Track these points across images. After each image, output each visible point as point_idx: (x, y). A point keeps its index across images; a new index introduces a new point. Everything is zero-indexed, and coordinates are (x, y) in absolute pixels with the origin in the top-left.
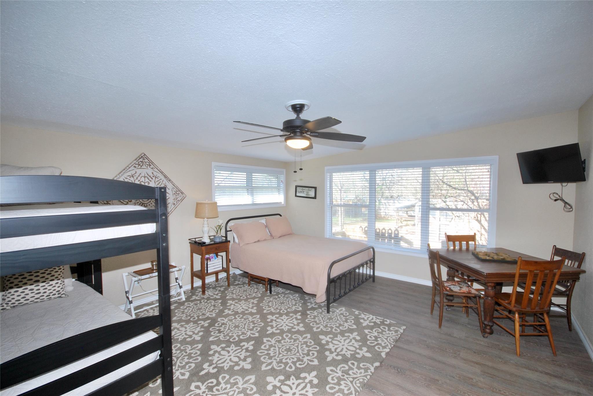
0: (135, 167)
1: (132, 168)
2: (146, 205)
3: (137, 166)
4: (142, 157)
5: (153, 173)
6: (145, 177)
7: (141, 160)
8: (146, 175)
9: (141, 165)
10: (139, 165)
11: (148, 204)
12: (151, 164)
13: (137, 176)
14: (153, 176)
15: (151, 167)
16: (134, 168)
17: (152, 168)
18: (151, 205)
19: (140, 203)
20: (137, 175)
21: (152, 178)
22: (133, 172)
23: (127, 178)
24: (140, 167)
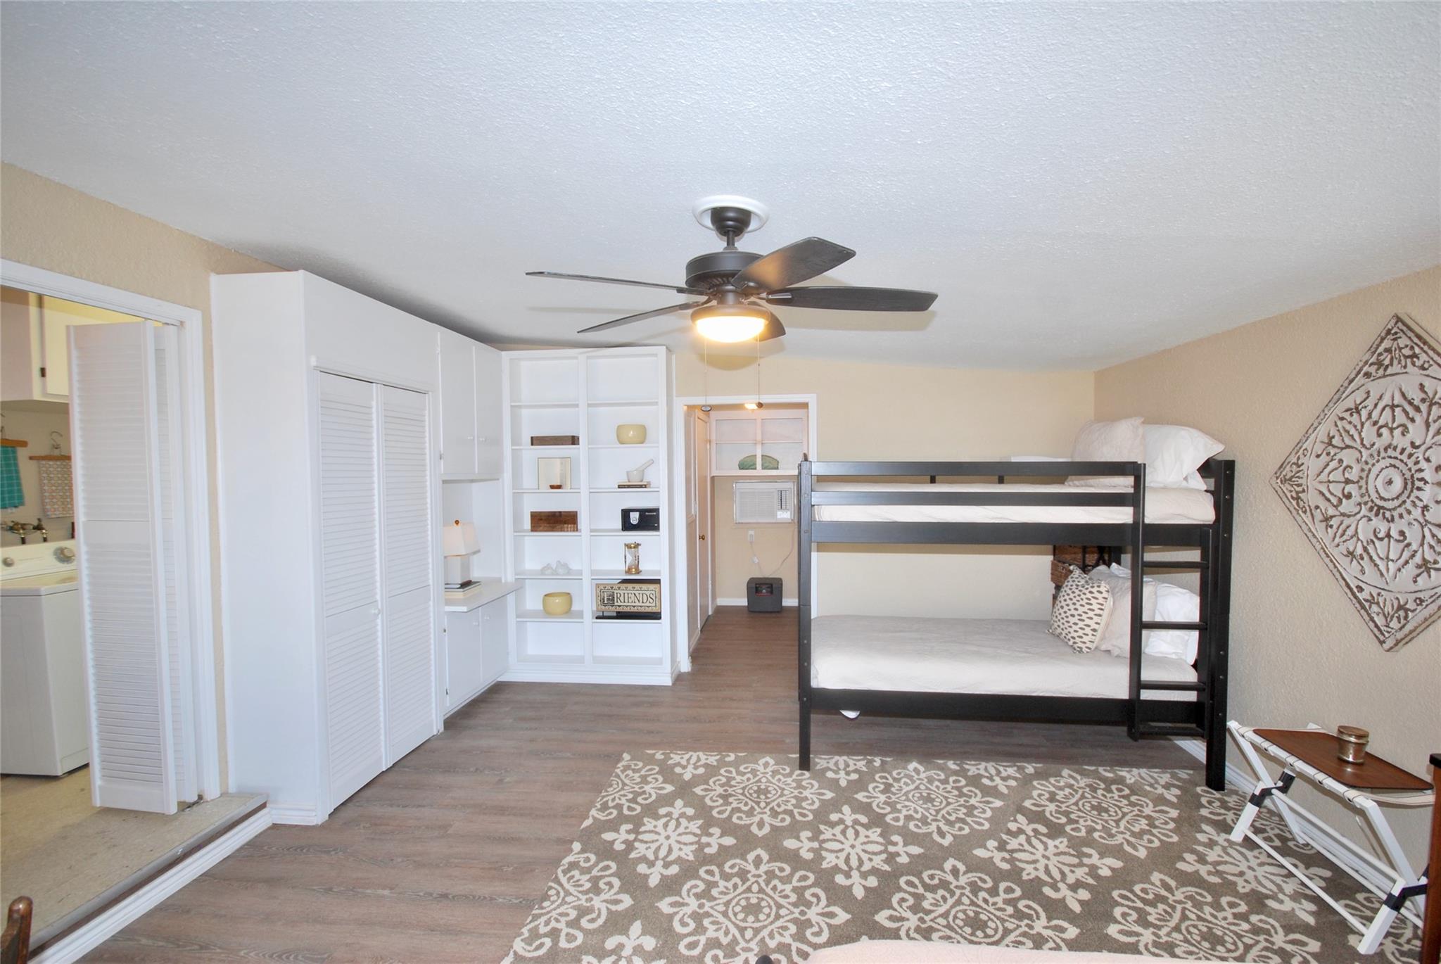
0: (1368, 375)
1: (1360, 380)
2: (1388, 514)
3: (1372, 369)
4: (1389, 332)
5: (1422, 387)
6: (1393, 407)
7: (1386, 344)
8: (1398, 400)
9: (1387, 362)
10: (1379, 364)
11: (1396, 514)
12: (1417, 350)
13: (1370, 408)
14: (1423, 400)
15: (1418, 363)
16: (1364, 380)
17: (1422, 368)
18: (1405, 515)
19: (1370, 504)
20: (1370, 403)
21: (1418, 409)
22: (1359, 396)
23: (1342, 419)
24: (1381, 372)
